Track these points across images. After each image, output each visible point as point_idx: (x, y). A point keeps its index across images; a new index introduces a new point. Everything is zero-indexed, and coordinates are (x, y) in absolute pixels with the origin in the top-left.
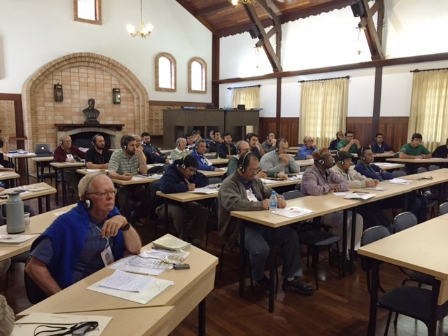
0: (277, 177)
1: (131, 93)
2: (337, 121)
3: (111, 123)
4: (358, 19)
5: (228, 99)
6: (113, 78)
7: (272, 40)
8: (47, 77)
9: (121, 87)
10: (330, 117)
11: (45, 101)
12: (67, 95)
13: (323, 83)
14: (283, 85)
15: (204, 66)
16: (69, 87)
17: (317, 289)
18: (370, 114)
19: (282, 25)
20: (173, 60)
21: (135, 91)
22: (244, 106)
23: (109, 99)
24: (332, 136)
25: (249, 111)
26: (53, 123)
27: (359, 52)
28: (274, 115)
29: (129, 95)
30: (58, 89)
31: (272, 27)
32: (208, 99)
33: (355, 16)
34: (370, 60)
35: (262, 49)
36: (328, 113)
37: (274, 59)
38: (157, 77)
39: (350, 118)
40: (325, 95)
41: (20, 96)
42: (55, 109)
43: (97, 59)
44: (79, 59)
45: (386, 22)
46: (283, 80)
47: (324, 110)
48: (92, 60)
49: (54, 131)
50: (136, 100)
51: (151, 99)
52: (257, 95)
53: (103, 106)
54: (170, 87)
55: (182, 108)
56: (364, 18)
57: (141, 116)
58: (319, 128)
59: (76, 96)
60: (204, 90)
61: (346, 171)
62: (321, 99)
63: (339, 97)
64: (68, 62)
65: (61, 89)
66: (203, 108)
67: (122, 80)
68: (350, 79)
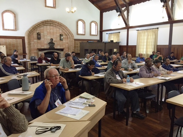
0: (128, 70)
1: (67, 36)
2: (153, 47)
3: (59, 48)
4: (163, 4)
5: (106, 38)
6: (60, 30)
7: (125, 13)
8: (34, 30)
9: (63, 33)
10: (150, 45)
11: (34, 39)
12: (42, 37)
13: (147, 31)
14: (129, 32)
15: (96, 24)
16: (43, 34)
17: (146, 117)
18: (167, 43)
19: (130, 7)
20: (84, 23)
21: (69, 35)
22: (113, 41)
23: (59, 38)
24: (150, 53)
25: (115, 43)
26: (37, 48)
27: (163, 17)
28: (126, 45)
29: (67, 37)
30: (39, 34)
31: (125, 8)
32: (98, 38)
33: (161, 2)
34: (168, 21)
35: (121, 17)
36: (149, 43)
37: (126, 21)
38: (77, 29)
39: (159, 45)
40: (148, 36)
41: (24, 37)
42: (38, 43)
43: (54, 22)
44: (47, 23)
45: (175, 5)
46: (130, 30)
47: (147, 42)
48: (52, 23)
49: (37, 51)
50: (69, 39)
51: (75, 38)
52: (118, 36)
53: (56, 41)
54: (82, 33)
55: (88, 42)
56: (165, 3)
57: (71, 45)
58: (145, 50)
59: (46, 37)
60: (96, 34)
61: (158, 68)
62: (146, 37)
63: (154, 37)
64: (43, 24)
65: (40, 35)
66: (96, 42)
67: (64, 31)
68: (159, 29)
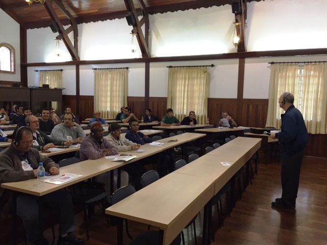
2: (121, 99)
4: (131, 28)
5: (35, 79)
10: (116, 97)
13: (110, 71)
14: (80, 71)
15: (12, 51)
18: (143, 95)
19: (78, 25)
22: (48, 85)
24: (118, 110)
25: (52, 90)
27: (133, 50)
28: (74, 93)
33: (129, 25)
34: (141, 57)
36: (114, 93)
37: (72, 50)
39: (130, 97)
40: (112, 80)
46: (81, 67)
47: (112, 91)
56: (135, 27)
58: (109, 104)
60: (13, 71)
62: (109, 83)
63: (122, 82)
66: (11, 86)
68: (129, 69)
